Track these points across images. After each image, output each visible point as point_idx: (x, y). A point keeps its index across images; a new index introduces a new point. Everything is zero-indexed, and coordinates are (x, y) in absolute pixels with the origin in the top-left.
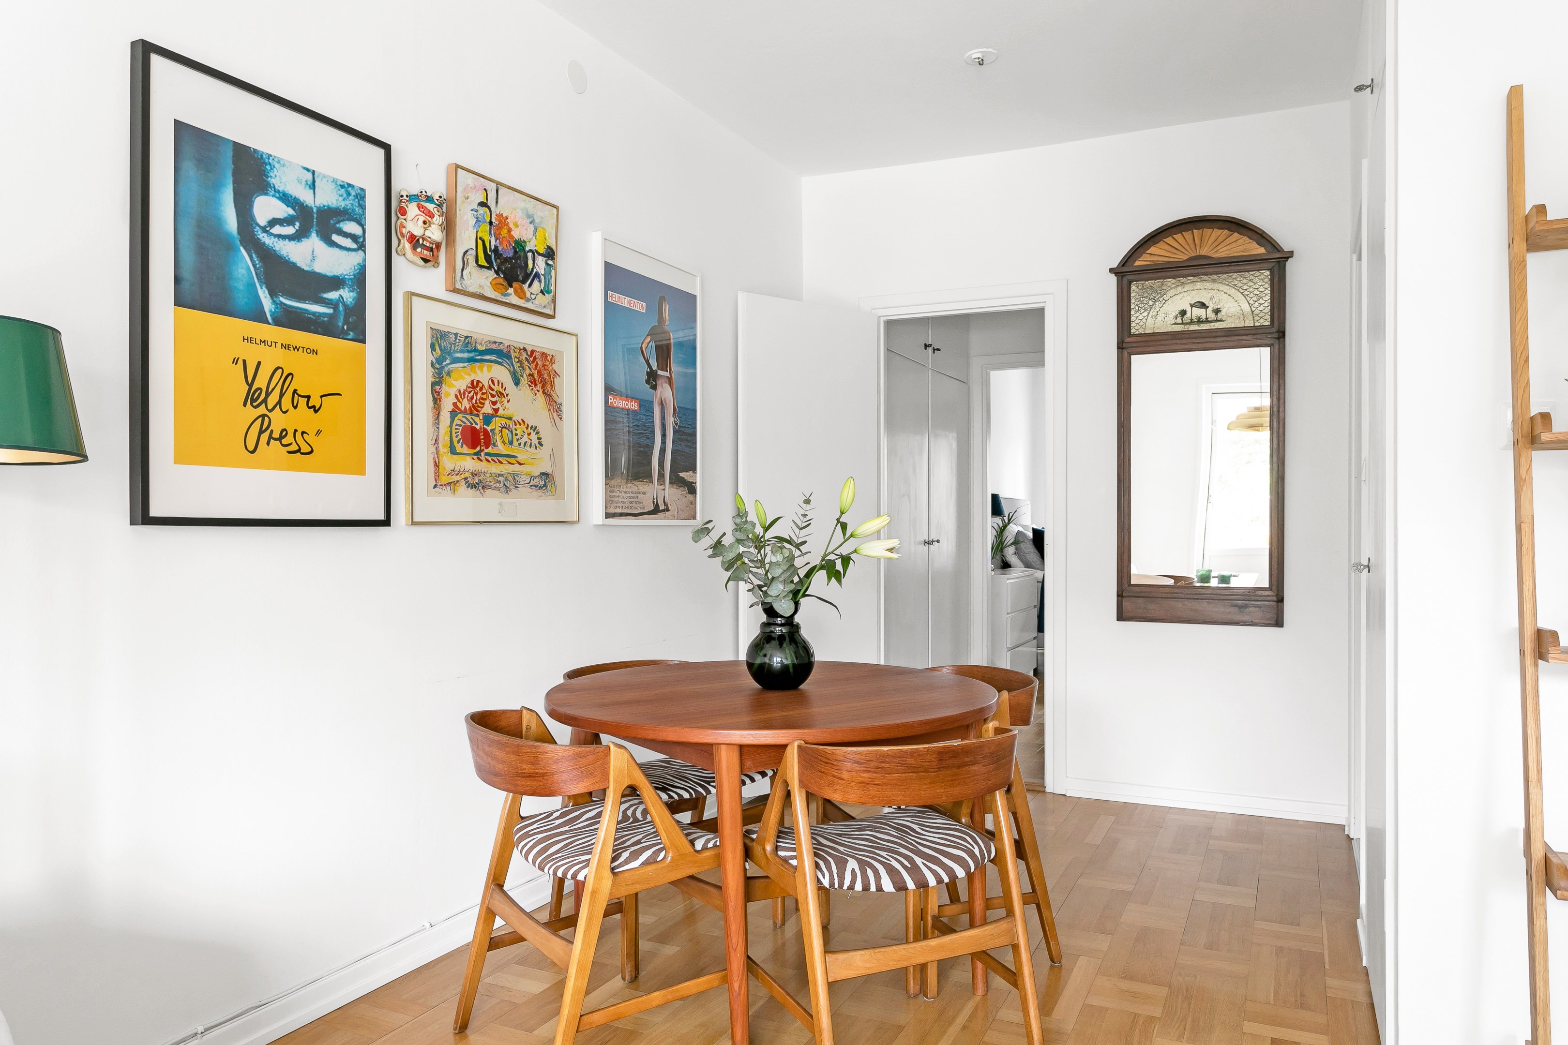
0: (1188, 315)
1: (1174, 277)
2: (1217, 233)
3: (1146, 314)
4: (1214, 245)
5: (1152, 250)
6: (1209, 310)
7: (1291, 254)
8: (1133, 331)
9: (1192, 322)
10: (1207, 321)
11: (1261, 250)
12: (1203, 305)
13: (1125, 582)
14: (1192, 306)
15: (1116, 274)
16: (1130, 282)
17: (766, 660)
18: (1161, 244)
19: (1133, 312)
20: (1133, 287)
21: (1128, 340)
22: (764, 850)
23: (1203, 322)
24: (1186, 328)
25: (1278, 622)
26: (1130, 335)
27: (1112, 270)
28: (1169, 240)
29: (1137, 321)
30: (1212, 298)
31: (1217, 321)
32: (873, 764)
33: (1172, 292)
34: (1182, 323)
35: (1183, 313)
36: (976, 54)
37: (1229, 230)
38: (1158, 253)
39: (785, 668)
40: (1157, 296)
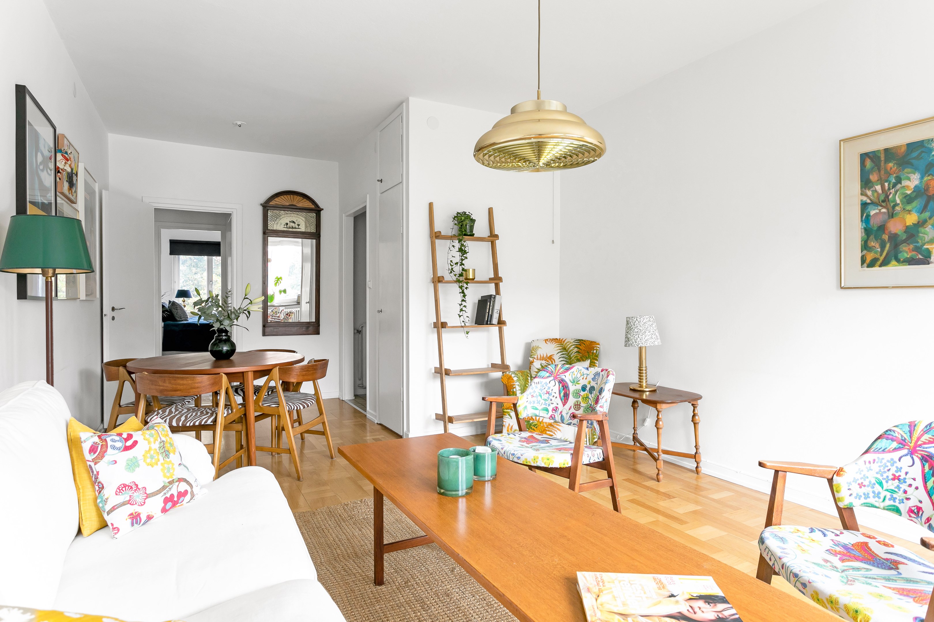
0: (289, 225)
1: (284, 211)
2: (299, 198)
3: (273, 222)
4: (298, 202)
5: (276, 199)
6: (296, 224)
7: (323, 209)
8: (269, 228)
9: (290, 228)
10: (295, 228)
11: (313, 207)
12: (294, 222)
13: (266, 321)
14: (290, 222)
15: (263, 206)
16: (268, 210)
17: (221, 349)
18: (279, 198)
19: (269, 221)
20: (269, 212)
21: (267, 231)
22: (259, 405)
23: (294, 228)
24: (288, 229)
25: (318, 333)
26: (268, 229)
27: (261, 204)
28: (282, 197)
29: (270, 225)
30: (297, 220)
31: (299, 228)
32: (307, 369)
33: (283, 216)
34: (287, 228)
35: (287, 224)
36: (239, 123)
37: (303, 197)
38: (278, 201)
39: (228, 351)
40: (277, 217)
